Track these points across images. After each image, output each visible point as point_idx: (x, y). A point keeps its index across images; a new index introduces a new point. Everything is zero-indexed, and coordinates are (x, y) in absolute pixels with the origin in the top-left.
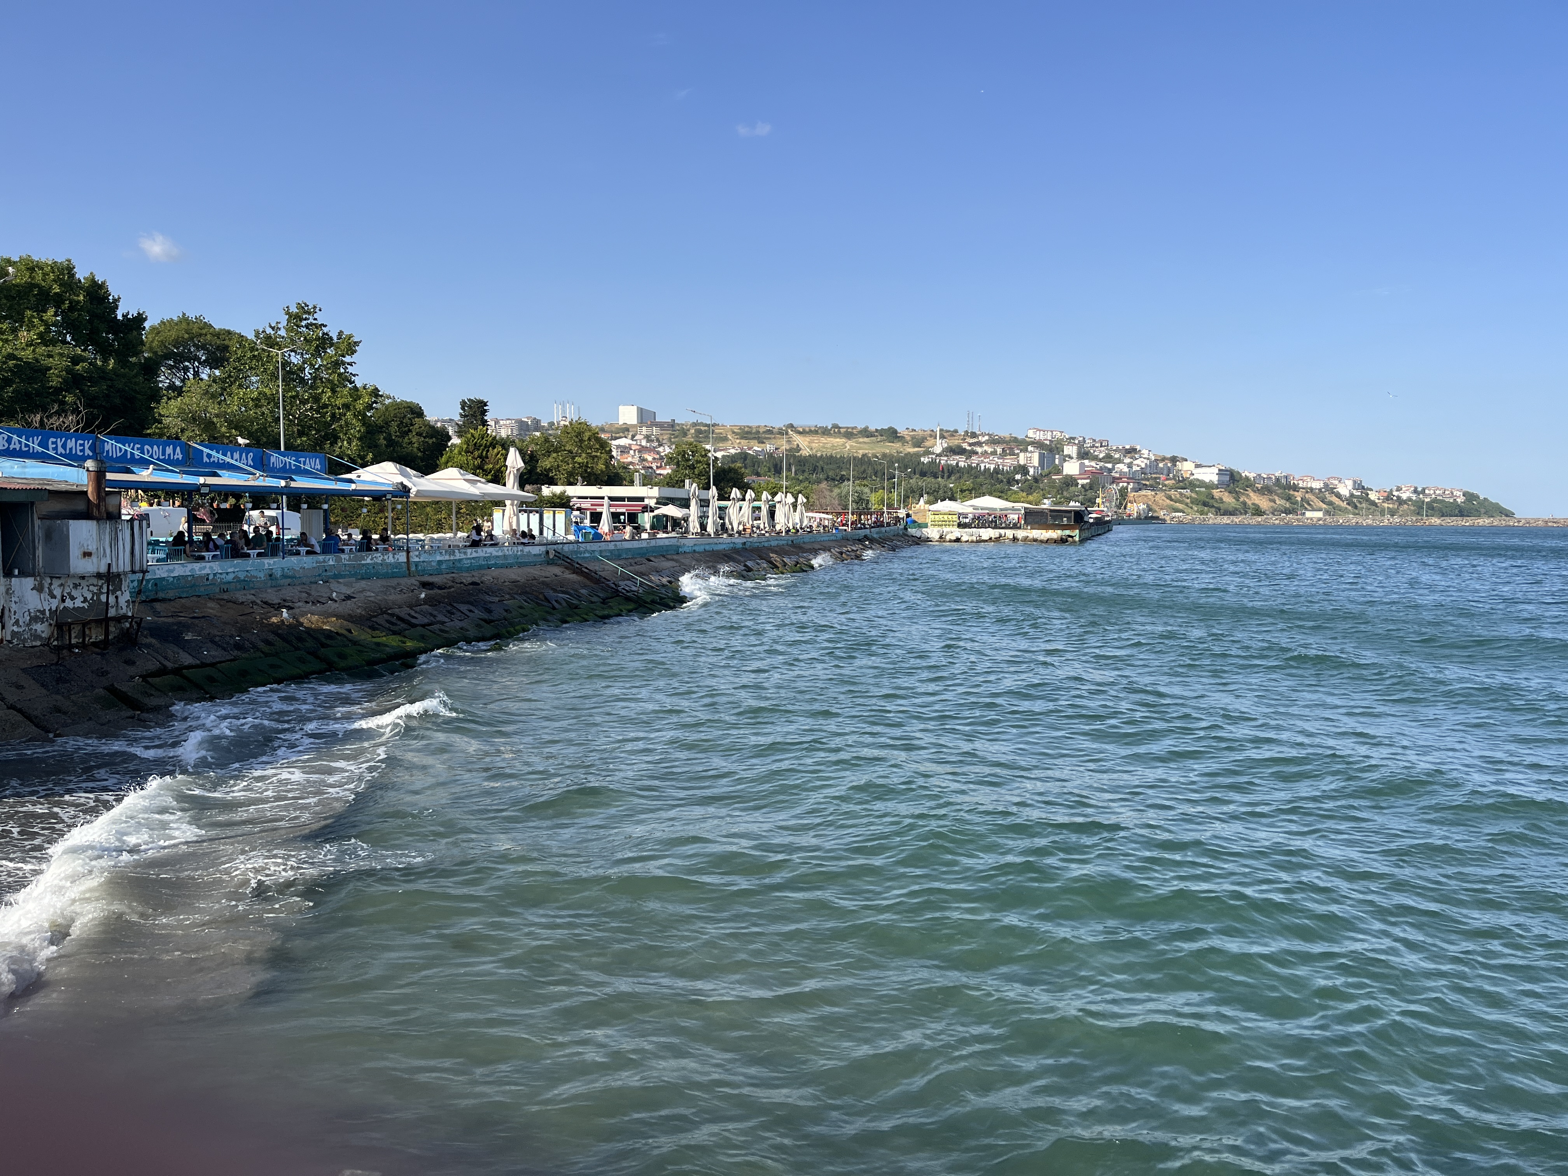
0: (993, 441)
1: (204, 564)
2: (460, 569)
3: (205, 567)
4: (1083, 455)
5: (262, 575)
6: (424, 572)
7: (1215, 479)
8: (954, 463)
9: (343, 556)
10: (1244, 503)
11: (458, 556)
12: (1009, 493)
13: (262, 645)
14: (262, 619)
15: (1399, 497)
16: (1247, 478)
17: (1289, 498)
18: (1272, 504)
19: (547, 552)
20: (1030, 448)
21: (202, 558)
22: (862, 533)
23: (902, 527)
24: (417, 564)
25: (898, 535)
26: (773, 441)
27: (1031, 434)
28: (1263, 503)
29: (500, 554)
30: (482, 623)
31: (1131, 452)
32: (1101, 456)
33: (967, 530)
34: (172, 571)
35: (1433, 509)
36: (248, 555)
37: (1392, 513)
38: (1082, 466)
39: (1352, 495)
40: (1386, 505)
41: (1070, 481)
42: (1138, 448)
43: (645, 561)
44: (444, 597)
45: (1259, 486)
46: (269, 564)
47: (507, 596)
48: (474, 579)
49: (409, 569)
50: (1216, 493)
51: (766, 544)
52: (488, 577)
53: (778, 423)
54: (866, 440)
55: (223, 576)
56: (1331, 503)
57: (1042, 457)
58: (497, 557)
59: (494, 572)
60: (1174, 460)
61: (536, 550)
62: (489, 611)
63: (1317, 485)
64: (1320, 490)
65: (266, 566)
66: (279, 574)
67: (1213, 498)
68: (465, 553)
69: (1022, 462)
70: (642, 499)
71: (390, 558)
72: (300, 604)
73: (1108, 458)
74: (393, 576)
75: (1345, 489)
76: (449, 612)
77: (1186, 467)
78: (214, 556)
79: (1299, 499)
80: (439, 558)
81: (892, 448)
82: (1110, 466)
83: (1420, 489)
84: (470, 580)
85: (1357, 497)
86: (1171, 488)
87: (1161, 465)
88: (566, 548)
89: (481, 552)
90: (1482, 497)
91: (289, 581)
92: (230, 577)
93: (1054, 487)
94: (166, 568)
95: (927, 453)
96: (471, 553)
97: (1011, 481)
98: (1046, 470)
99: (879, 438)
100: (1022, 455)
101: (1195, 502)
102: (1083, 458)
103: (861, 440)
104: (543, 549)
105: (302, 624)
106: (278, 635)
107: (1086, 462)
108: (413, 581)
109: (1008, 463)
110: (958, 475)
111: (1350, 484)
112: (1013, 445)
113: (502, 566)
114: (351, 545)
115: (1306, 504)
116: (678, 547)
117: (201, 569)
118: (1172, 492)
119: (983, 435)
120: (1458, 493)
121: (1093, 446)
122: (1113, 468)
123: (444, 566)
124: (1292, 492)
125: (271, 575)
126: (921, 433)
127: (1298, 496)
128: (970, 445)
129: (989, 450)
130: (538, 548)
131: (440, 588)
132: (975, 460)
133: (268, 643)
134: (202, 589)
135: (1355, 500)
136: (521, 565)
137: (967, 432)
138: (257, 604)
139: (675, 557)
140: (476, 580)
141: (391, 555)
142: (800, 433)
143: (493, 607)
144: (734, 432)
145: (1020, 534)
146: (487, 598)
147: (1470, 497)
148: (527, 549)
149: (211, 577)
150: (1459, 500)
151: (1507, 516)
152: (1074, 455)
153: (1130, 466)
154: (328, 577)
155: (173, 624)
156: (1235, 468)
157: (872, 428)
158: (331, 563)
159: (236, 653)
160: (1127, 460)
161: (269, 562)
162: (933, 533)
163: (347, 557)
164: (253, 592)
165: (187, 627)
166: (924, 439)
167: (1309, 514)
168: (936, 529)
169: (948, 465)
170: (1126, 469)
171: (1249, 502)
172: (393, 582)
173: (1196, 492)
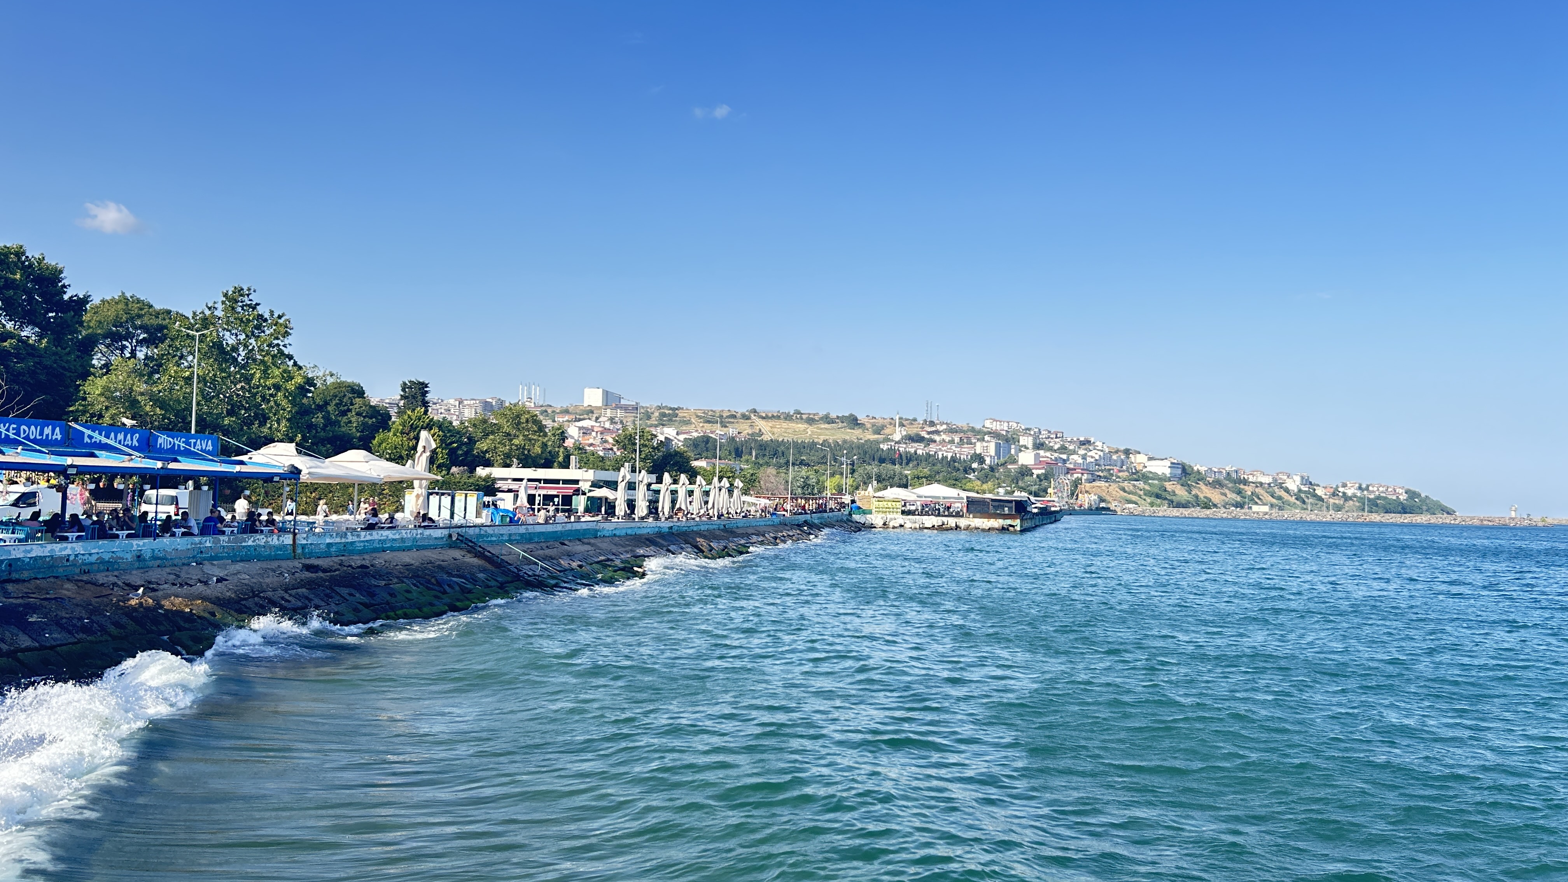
0: (952, 431)
1: (65, 545)
2: (352, 553)
3: (66, 548)
4: (1039, 446)
5: (129, 557)
6: (311, 555)
7: (1168, 472)
8: (912, 450)
9: (222, 538)
10: (1197, 496)
11: (350, 538)
12: (964, 481)
13: (112, 629)
14: (119, 601)
15: (1344, 493)
16: (1198, 472)
17: (1239, 492)
18: (1224, 497)
19: (450, 536)
20: (987, 438)
21: (66, 539)
22: (802, 518)
23: (847, 513)
24: (303, 547)
25: (842, 521)
26: (736, 425)
27: (988, 424)
28: (1215, 496)
29: (397, 536)
30: (361, 607)
31: (1086, 443)
32: (1056, 447)
33: (910, 517)
34: (29, 552)
35: (1377, 505)
36: (117, 536)
37: (1338, 508)
38: (1037, 456)
39: (1300, 491)
40: (1331, 501)
41: (1025, 471)
42: (1092, 440)
43: (557, 544)
44: (325, 581)
45: (1211, 480)
46: (138, 545)
47: (395, 580)
48: (363, 562)
49: (294, 551)
50: (1169, 486)
51: (695, 529)
52: (380, 560)
53: (742, 410)
54: (826, 426)
55: (86, 557)
56: (1280, 498)
57: (998, 446)
58: (393, 540)
59: (388, 555)
60: (1127, 452)
61: (437, 533)
62: (372, 595)
63: (1266, 480)
64: (1269, 484)
65: (135, 548)
66: (148, 555)
67: (1165, 490)
68: (358, 536)
69: (978, 452)
70: (576, 482)
71: (274, 540)
72: (166, 586)
73: (1063, 449)
74: (276, 558)
75: (1293, 485)
76: (327, 595)
77: (1139, 460)
78: (78, 538)
79: (1250, 493)
80: (328, 541)
81: (853, 435)
82: (1064, 457)
83: (1364, 486)
84: (359, 563)
85: (1305, 492)
86: (1125, 480)
87: (1114, 457)
88: (471, 531)
89: (376, 535)
90: (1423, 495)
91: (158, 562)
92: (93, 559)
93: (1009, 476)
94: (22, 548)
95: (887, 440)
96: (365, 536)
97: (968, 470)
98: (1002, 460)
99: (840, 425)
100: (978, 444)
101: (1148, 494)
102: (1038, 448)
103: (823, 426)
104: (446, 532)
105: (162, 607)
106: (132, 618)
107: (1042, 453)
108: (297, 564)
109: (965, 453)
110: (915, 463)
111: (1298, 479)
112: (970, 434)
113: (399, 549)
114: (234, 527)
115: (1255, 499)
116: (597, 531)
117: (61, 550)
118: (1126, 484)
119: (942, 424)
120: (1401, 491)
121: (1049, 437)
122: (1068, 459)
123: (333, 549)
124: (1242, 486)
125: (139, 557)
126: (881, 421)
127: (1248, 490)
128: (929, 433)
129: (947, 439)
130: (440, 531)
131: (325, 571)
132: (932, 449)
133: (117, 624)
134: (61, 570)
135: (1303, 495)
136: (420, 548)
137: (925, 421)
138: (118, 586)
139: (592, 541)
140: (367, 563)
141: (275, 537)
142: (763, 418)
143: (377, 591)
144: (697, 416)
145: (963, 522)
146: (374, 582)
147: (1412, 494)
148: (427, 532)
149: (72, 558)
150: (1401, 497)
151: (1448, 513)
152: (1030, 446)
153: (1084, 457)
154: (200, 558)
155: (20, 605)
156: (1187, 462)
157: (833, 415)
158: (208, 544)
159: (81, 636)
160: (1082, 452)
161: (138, 544)
162: (876, 519)
163: (226, 538)
164: (116, 573)
165: (32, 609)
166: (883, 427)
167: (1255, 508)
168: (880, 515)
169: (906, 453)
170: (1080, 461)
171: (1201, 496)
172: (275, 564)
173: (1149, 484)
